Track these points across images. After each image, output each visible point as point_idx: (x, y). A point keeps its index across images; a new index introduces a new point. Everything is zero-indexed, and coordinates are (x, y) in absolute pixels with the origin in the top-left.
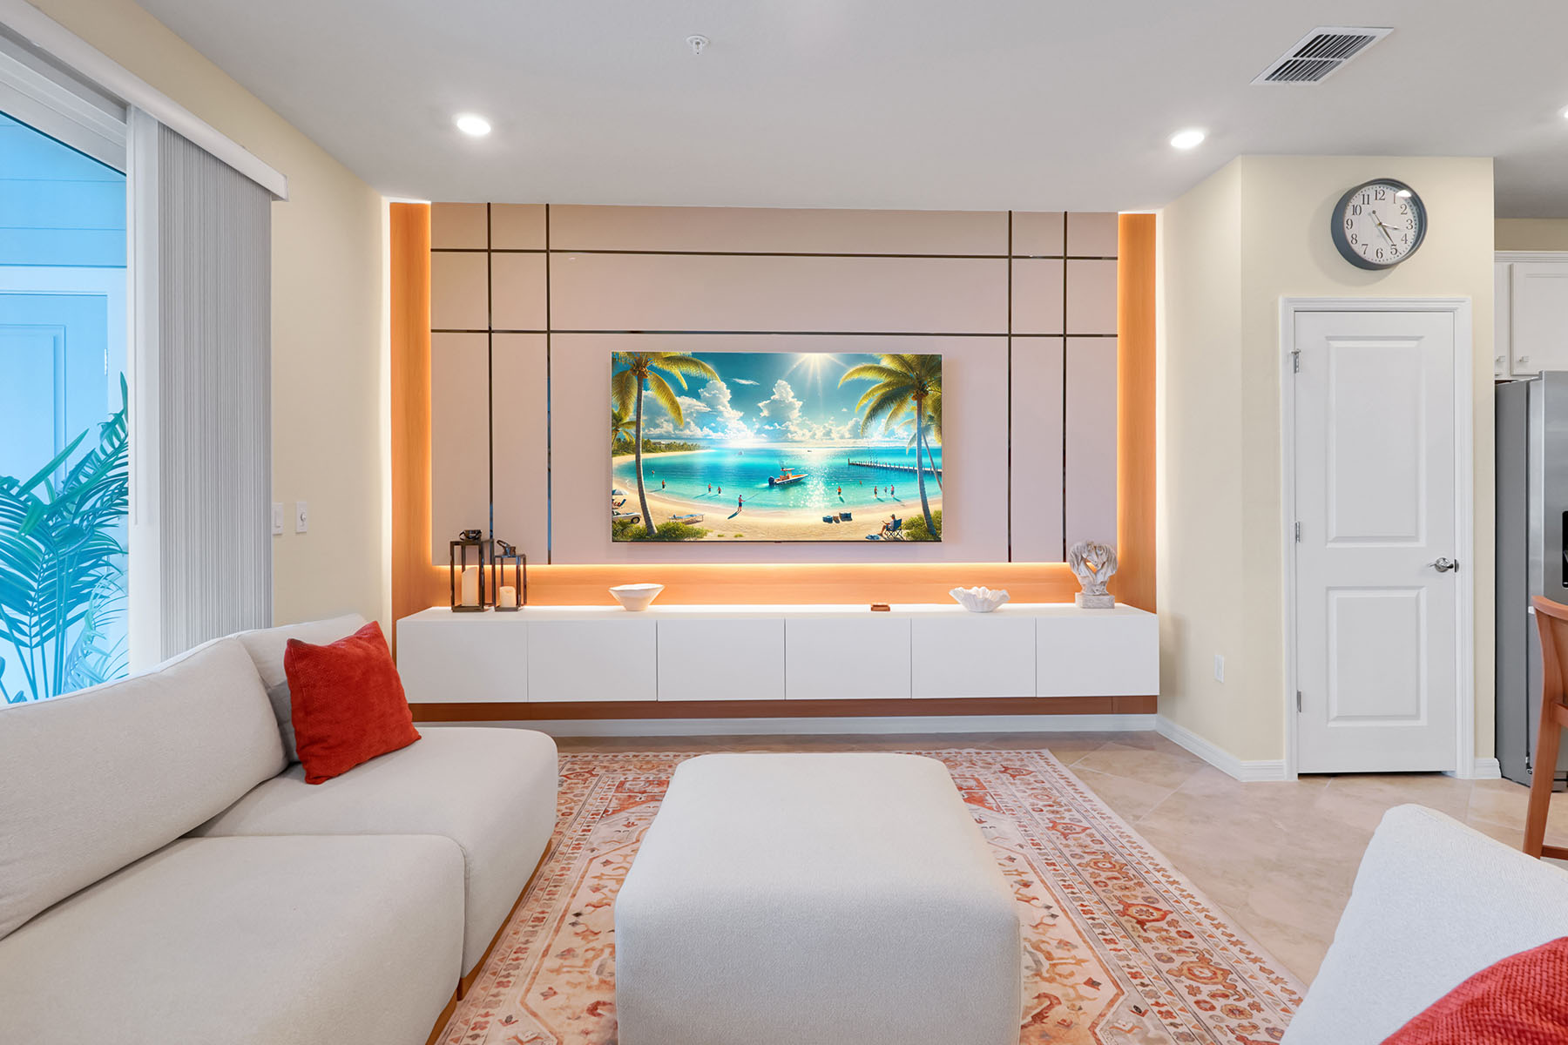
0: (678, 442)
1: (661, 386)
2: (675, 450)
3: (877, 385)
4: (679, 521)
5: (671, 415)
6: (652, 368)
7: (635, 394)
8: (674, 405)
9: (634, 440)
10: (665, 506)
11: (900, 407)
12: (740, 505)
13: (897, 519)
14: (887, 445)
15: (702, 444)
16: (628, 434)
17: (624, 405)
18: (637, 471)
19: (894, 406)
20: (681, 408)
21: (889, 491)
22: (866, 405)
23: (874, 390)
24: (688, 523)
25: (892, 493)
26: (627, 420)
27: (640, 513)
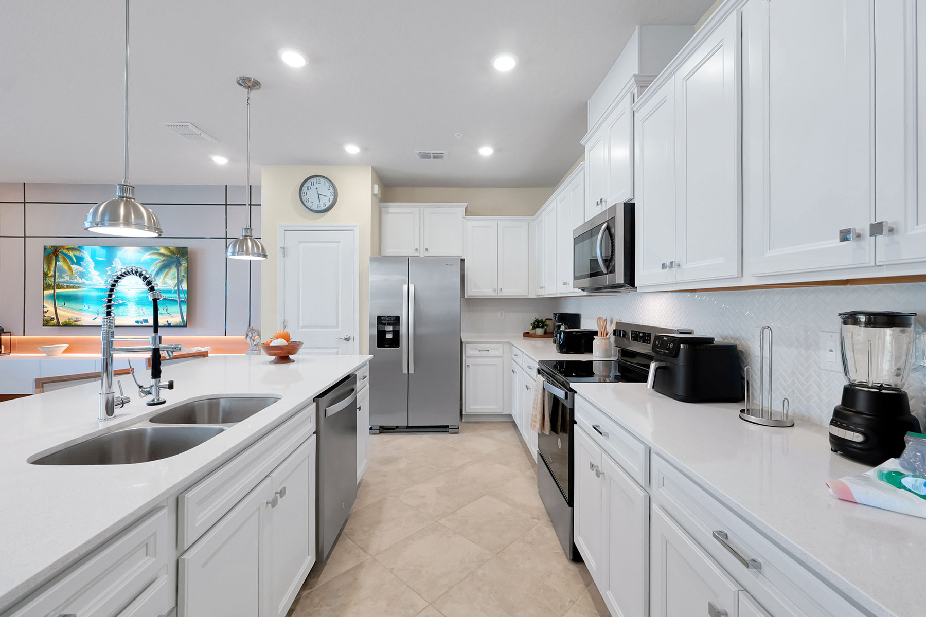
0: (71, 285)
1: (65, 260)
2: (69, 288)
3: (158, 261)
4: (71, 320)
5: (69, 273)
6: (61, 252)
7: (54, 264)
8: (70, 268)
9: (53, 283)
10: (66, 313)
11: (169, 271)
12: (98, 314)
13: (169, 322)
14: (163, 288)
15: (81, 286)
16: (50, 281)
17: (49, 269)
18: (54, 297)
19: (166, 271)
20: (73, 270)
21: (165, 309)
22: (154, 270)
23: (157, 263)
24: (75, 321)
25: (167, 310)
26: (50, 275)
27: (54, 316)
